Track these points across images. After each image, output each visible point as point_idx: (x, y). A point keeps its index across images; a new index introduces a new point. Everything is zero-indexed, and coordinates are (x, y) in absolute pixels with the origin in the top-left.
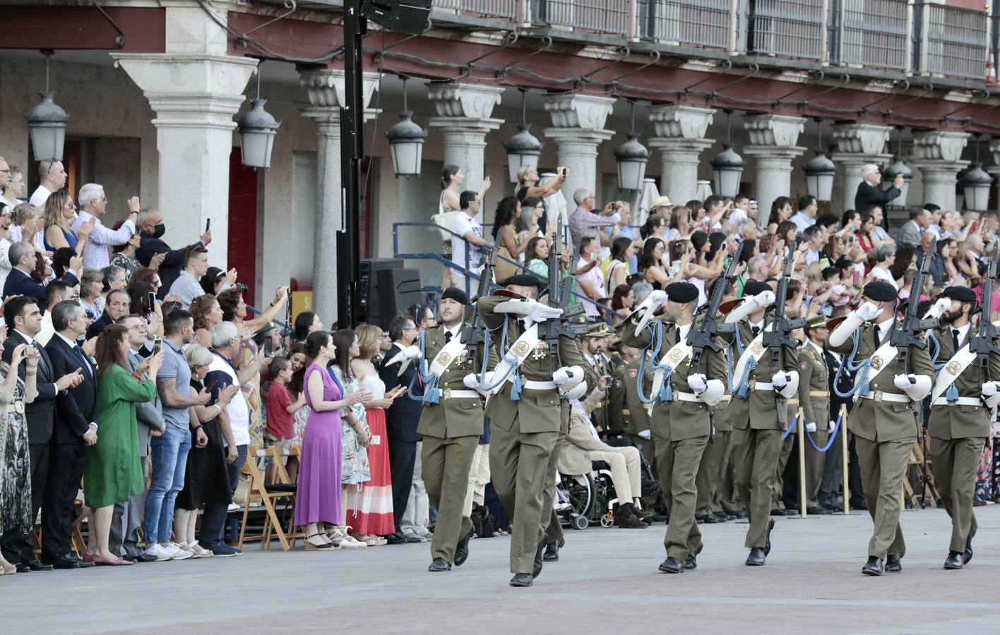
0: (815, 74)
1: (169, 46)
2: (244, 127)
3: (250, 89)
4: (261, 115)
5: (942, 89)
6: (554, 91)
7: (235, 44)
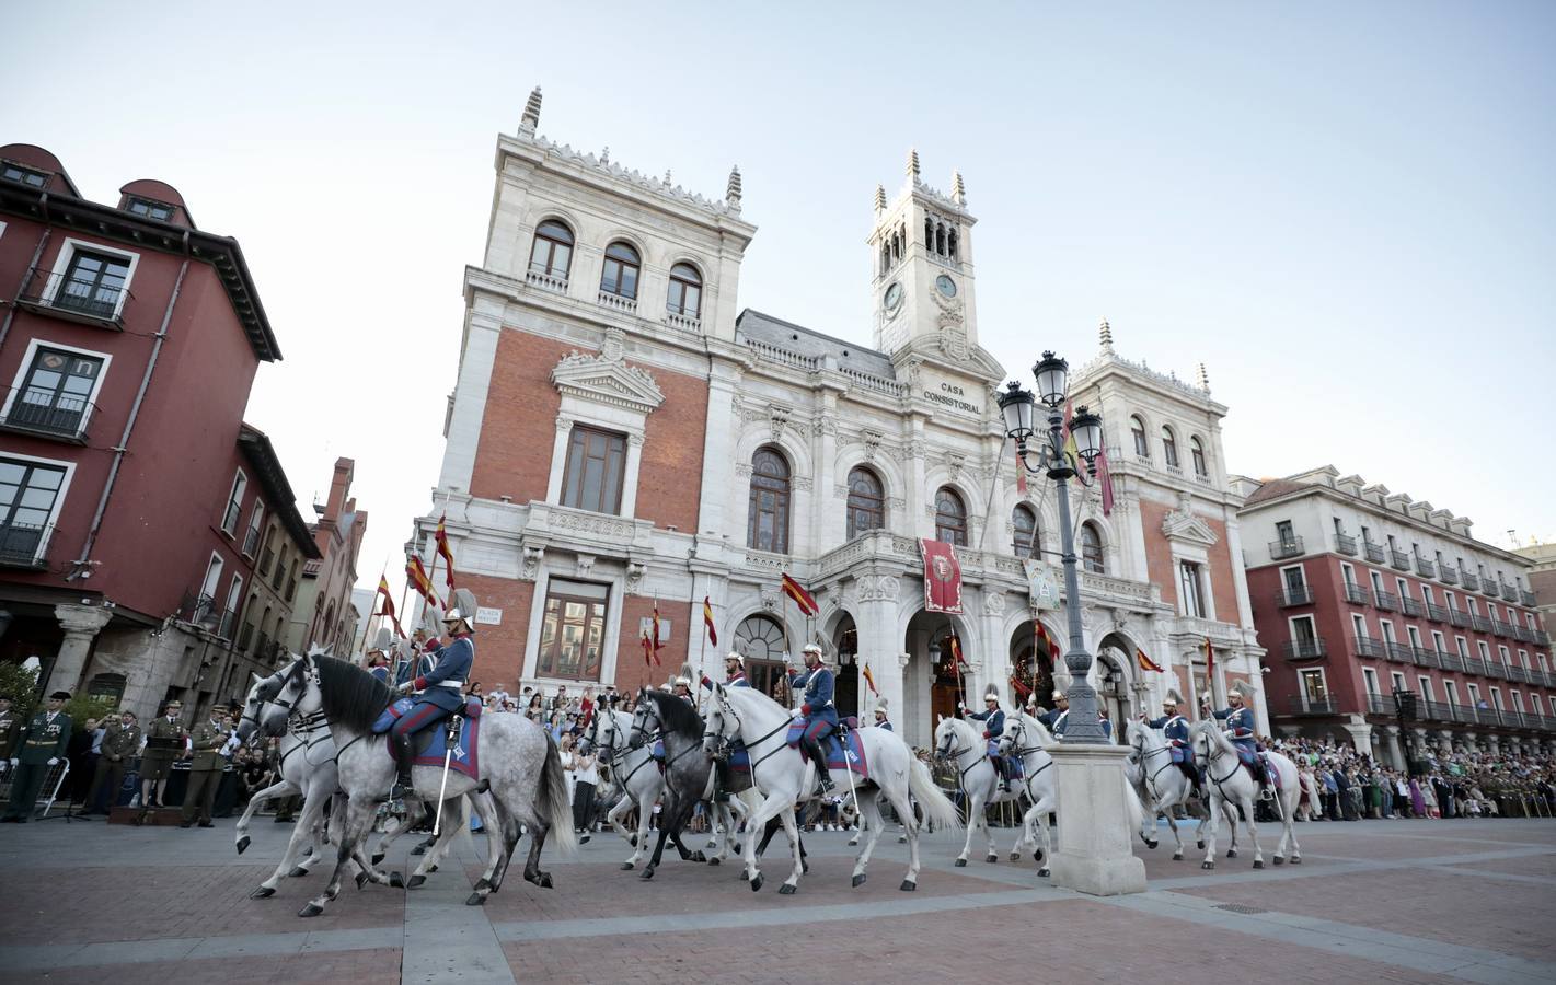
0: (1498, 726)
1: (1353, 722)
2: (1372, 737)
3: (1372, 730)
4: (1374, 734)
5: (1530, 730)
6: (1437, 730)
7: (1367, 722)
